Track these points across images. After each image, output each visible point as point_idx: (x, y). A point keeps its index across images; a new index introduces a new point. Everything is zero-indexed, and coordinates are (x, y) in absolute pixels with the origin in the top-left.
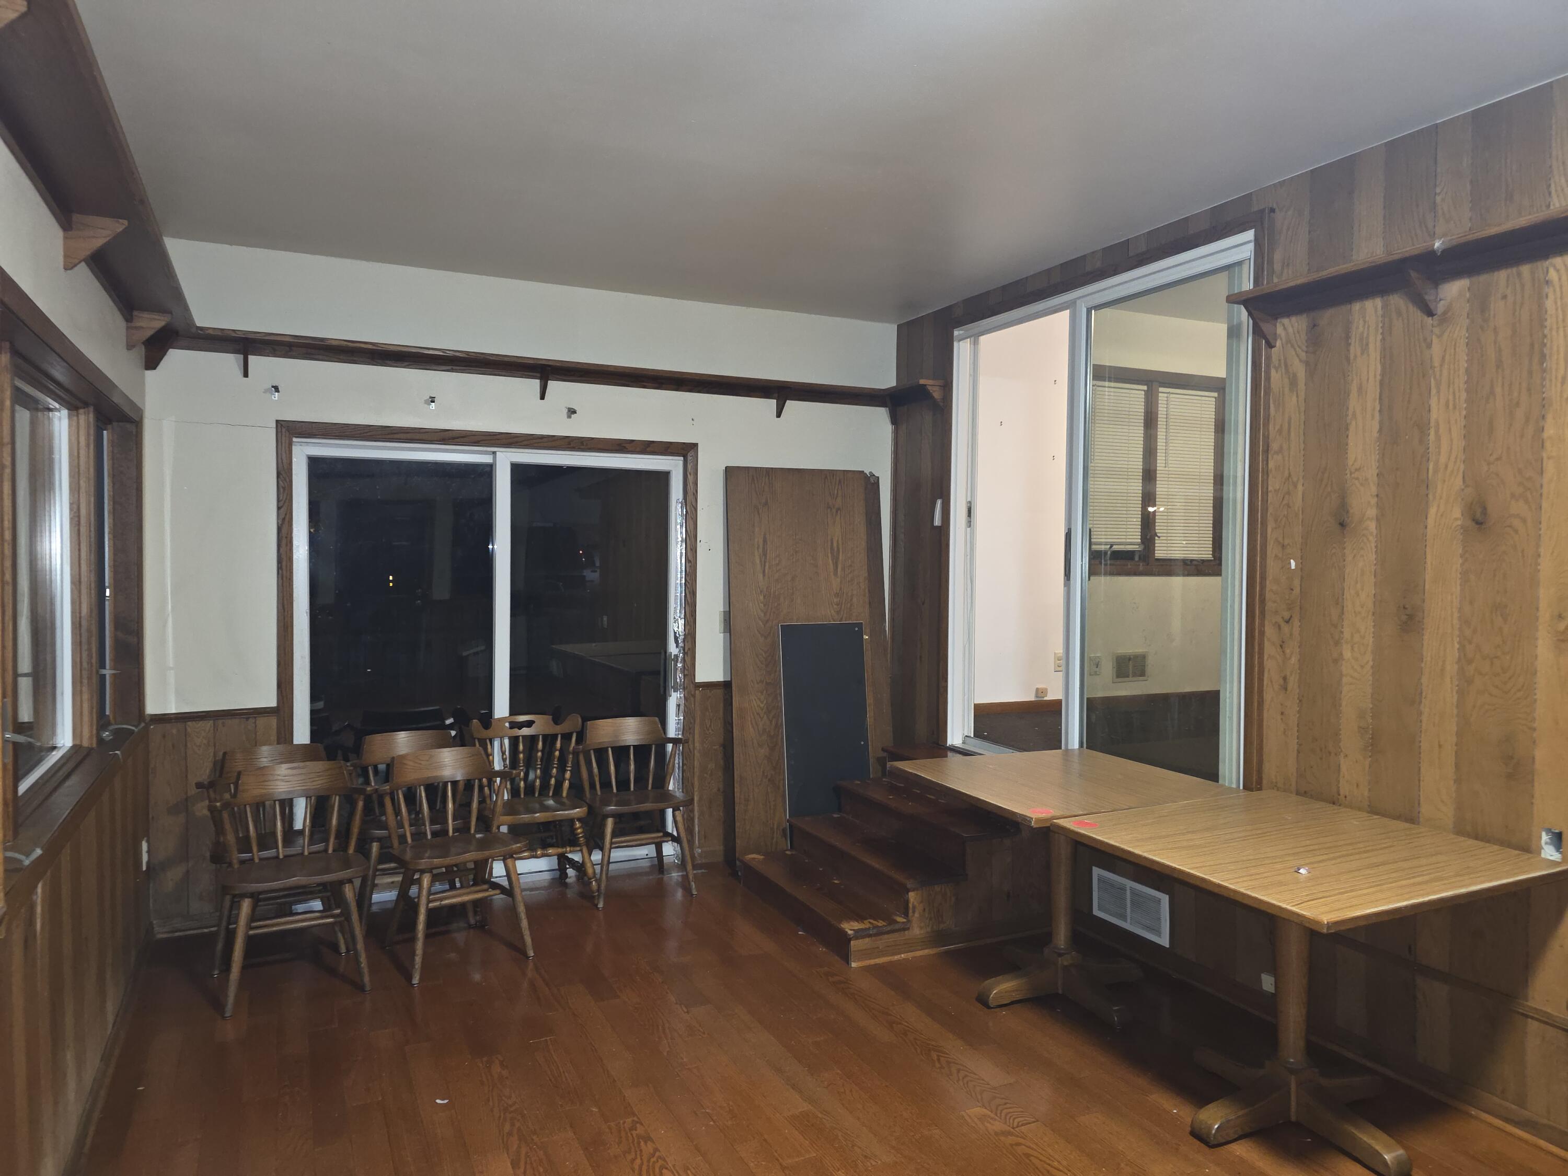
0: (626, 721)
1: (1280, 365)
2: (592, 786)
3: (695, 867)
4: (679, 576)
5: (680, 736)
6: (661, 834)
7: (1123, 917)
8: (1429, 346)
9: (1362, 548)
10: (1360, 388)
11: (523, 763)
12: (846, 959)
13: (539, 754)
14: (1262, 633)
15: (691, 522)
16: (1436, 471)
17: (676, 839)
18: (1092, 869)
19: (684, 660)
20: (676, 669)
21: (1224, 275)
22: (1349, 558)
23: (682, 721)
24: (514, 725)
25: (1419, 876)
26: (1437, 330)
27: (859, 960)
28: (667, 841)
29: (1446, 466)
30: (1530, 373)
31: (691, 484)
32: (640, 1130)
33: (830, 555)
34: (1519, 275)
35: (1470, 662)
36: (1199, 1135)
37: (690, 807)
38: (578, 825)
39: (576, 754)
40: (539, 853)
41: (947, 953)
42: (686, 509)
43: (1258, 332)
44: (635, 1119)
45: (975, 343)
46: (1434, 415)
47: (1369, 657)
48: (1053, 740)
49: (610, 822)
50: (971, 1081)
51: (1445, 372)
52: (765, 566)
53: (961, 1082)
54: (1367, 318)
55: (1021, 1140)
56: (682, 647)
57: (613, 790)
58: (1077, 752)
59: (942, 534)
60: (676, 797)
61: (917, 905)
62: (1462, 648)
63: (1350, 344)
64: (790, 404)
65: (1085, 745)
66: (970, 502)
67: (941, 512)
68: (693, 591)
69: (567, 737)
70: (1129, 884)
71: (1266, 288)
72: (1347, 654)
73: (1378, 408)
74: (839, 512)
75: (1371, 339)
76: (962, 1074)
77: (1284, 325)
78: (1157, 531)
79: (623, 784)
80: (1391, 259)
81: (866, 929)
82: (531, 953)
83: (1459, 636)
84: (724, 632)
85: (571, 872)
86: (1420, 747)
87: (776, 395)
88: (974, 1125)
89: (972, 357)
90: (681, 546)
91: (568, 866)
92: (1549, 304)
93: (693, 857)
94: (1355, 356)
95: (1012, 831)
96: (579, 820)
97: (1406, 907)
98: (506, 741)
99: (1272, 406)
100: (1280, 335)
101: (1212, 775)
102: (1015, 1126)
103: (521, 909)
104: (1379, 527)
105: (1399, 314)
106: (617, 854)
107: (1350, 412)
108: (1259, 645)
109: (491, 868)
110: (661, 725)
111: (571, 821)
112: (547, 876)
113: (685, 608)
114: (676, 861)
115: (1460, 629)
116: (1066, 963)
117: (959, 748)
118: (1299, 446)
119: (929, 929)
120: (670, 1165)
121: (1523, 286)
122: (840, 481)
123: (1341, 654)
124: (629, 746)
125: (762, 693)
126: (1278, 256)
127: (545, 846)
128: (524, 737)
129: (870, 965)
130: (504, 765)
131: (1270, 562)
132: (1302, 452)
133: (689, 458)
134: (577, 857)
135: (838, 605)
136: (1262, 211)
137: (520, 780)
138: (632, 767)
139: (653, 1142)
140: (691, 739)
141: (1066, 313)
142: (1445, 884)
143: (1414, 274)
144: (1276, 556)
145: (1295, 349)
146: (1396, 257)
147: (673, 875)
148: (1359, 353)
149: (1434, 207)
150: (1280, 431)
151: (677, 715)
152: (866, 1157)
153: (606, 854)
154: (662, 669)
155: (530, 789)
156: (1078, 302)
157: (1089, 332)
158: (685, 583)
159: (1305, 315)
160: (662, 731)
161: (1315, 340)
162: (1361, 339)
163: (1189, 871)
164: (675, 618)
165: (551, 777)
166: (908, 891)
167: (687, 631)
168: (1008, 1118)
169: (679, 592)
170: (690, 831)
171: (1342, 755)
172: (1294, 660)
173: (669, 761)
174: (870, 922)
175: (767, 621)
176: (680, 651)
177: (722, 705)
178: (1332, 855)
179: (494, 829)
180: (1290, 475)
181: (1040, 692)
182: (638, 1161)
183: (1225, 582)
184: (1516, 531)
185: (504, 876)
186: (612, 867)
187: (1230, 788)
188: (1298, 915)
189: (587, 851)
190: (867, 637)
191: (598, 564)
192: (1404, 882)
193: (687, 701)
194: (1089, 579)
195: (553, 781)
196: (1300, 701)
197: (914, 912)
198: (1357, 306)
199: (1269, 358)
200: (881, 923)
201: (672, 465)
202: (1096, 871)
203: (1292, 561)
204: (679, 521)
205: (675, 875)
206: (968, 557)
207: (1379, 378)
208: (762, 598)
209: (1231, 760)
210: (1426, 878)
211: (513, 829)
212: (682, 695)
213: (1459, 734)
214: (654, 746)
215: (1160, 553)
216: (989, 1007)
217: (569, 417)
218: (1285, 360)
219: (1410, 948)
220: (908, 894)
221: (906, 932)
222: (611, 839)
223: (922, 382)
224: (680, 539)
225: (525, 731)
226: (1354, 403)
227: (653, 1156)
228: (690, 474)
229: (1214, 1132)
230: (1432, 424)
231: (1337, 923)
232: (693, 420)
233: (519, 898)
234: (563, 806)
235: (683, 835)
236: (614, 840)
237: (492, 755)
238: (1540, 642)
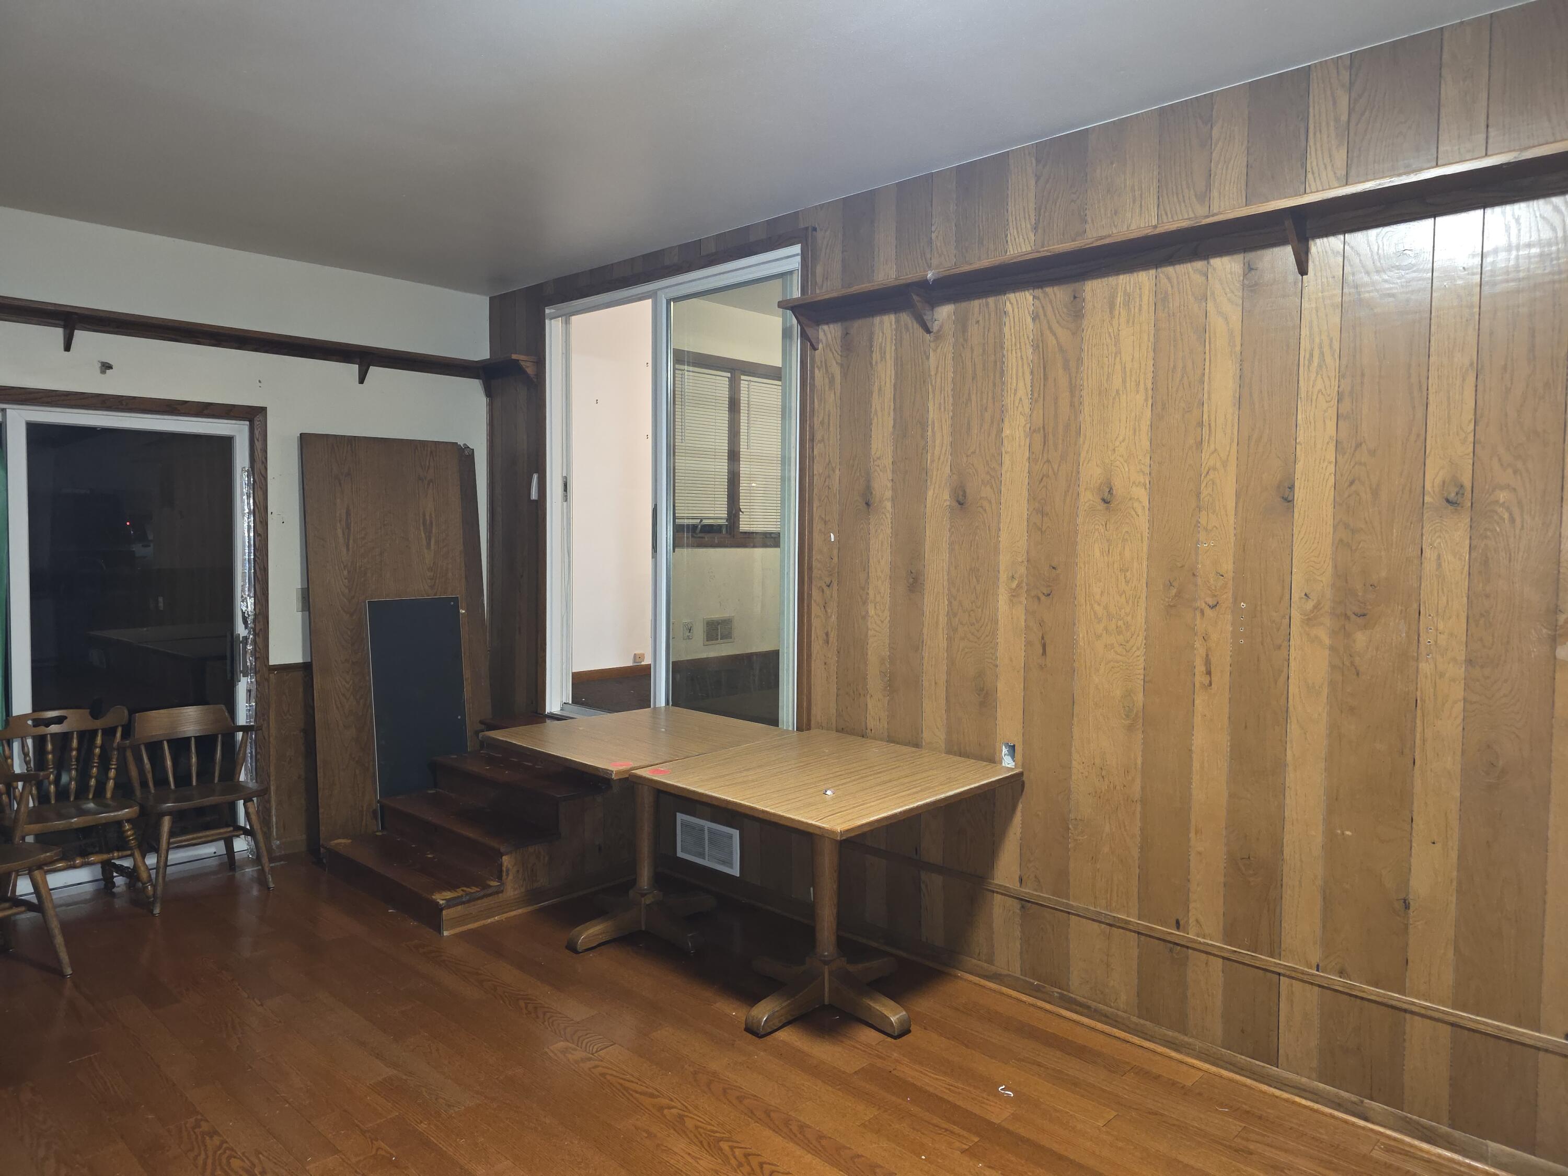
0: (185, 711)
1: (822, 365)
2: (144, 784)
3: (271, 860)
4: (247, 551)
5: (252, 724)
6: (231, 829)
7: (702, 855)
8: (928, 358)
9: (882, 524)
10: (880, 390)
11: (53, 764)
12: (438, 929)
13: (74, 753)
14: (810, 596)
15: (260, 493)
16: (932, 461)
17: (246, 832)
18: (676, 815)
19: (255, 642)
20: (245, 652)
21: (779, 282)
22: (873, 531)
23: (254, 707)
24: (38, 723)
25: (913, 788)
26: (932, 345)
27: (452, 927)
28: (238, 836)
29: (939, 459)
30: (994, 384)
31: (259, 450)
32: (205, 1127)
33: (422, 528)
34: (987, 304)
35: (955, 615)
36: (753, 1030)
37: (266, 797)
38: (127, 826)
39: (122, 750)
40: (77, 862)
41: (541, 910)
42: (254, 478)
43: (804, 336)
44: (199, 1117)
45: (567, 323)
46: (931, 415)
47: (887, 613)
48: (644, 700)
49: (166, 822)
50: (556, 1020)
51: (939, 380)
52: (348, 540)
53: (546, 1023)
54: (885, 332)
55: (600, 1063)
56: (252, 628)
57: (170, 786)
58: (663, 710)
59: (539, 508)
60: (249, 788)
61: (511, 868)
62: (950, 603)
63: (873, 352)
64: (374, 371)
65: (671, 703)
66: (566, 478)
67: (537, 489)
68: (264, 567)
69: (109, 733)
70: (707, 824)
71: (810, 297)
72: (872, 612)
73: (892, 407)
74: (431, 484)
75: (888, 349)
76: (548, 1015)
77: (824, 331)
78: (741, 507)
79: (183, 779)
80: (897, 284)
81: (458, 897)
82: (69, 971)
83: (948, 595)
84: (303, 611)
85: (119, 880)
86: (923, 685)
87: (358, 360)
88: (556, 1058)
89: (564, 335)
90: (248, 518)
91: (115, 874)
92: (1006, 330)
93: (270, 850)
94: (876, 362)
95: (603, 787)
96: (128, 821)
97: (900, 813)
98: (30, 742)
99: (816, 400)
100: (822, 340)
101: (773, 721)
102: (594, 1052)
103: (55, 926)
104: (893, 506)
105: (907, 329)
106: (175, 856)
107: (873, 410)
108: (808, 606)
109: (15, 886)
110: (229, 712)
111: (119, 823)
112: (89, 888)
113: (255, 585)
114: (250, 856)
115: (949, 590)
116: (648, 902)
117: (558, 715)
118: (837, 436)
119: (523, 890)
120: (239, 1153)
121: (990, 315)
122: (431, 452)
123: (867, 612)
124: (189, 739)
125: (348, 672)
126: (819, 270)
127: (84, 854)
128: (52, 735)
129: (463, 932)
130: (27, 768)
131: (816, 535)
132: (839, 443)
133: (256, 423)
134: (127, 863)
135: (431, 579)
136: (807, 228)
137: (50, 783)
138: (194, 760)
139: (219, 1135)
140: (265, 725)
141: (648, 303)
142: (930, 792)
143: (915, 297)
144: (820, 530)
145: (833, 354)
146: (902, 282)
147: (247, 870)
148: (879, 361)
149: (930, 241)
150: (822, 423)
151: (249, 701)
152: (449, 1106)
153: (163, 858)
154: (228, 655)
155: (62, 794)
156: (659, 293)
157: (669, 322)
158: (254, 559)
159: (840, 324)
160: (229, 719)
161: (847, 346)
162: (881, 348)
163: (740, 802)
164: (242, 597)
165: (91, 777)
166: (502, 855)
167: (257, 611)
168: (589, 1045)
169: (248, 568)
170: (265, 821)
171: (869, 696)
172: (834, 618)
173: (240, 750)
174: (463, 890)
175: (353, 597)
176: (249, 633)
177: (301, 690)
178: (853, 778)
179: (17, 840)
180: (830, 461)
181: (638, 657)
182: (203, 1156)
183: (783, 553)
184: (985, 510)
185: (32, 894)
186: (169, 870)
187: (787, 731)
188: (819, 828)
189: (140, 855)
190: (463, 611)
191: (151, 537)
192: (904, 793)
193: (259, 685)
194: (674, 551)
195: (93, 782)
196: (838, 652)
197: (508, 875)
198: (877, 320)
199: (813, 359)
200: (473, 889)
201: (238, 431)
202: (680, 817)
203: (832, 534)
204: (245, 491)
205: (250, 871)
206: (565, 531)
207: (893, 381)
208: (346, 573)
209: (788, 707)
210: (919, 789)
211: (39, 837)
212: (253, 680)
213: (949, 673)
214: (220, 736)
215: (744, 527)
216: (575, 951)
217: (103, 372)
218: (826, 360)
219: (916, 850)
220: (502, 858)
221: (500, 895)
222: (169, 839)
223: (514, 357)
224: (247, 511)
225: (54, 728)
226: (876, 402)
227: (220, 1147)
228: (258, 440)
229: (762, 1024)
230: (930, 422)
231: (848, 831)
232: (260, 382)
233: (50, 912)
234: (107, 808)
235: (257, 827)
236: (171, 840)
237: (12, 757)
238: (1000, 597)
